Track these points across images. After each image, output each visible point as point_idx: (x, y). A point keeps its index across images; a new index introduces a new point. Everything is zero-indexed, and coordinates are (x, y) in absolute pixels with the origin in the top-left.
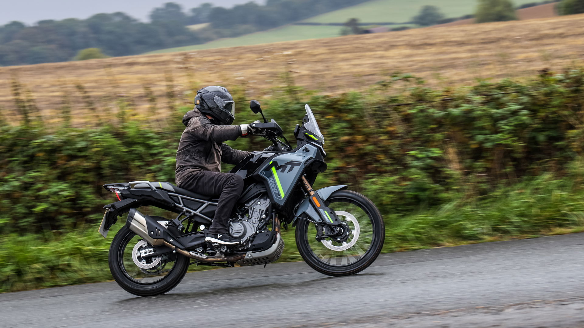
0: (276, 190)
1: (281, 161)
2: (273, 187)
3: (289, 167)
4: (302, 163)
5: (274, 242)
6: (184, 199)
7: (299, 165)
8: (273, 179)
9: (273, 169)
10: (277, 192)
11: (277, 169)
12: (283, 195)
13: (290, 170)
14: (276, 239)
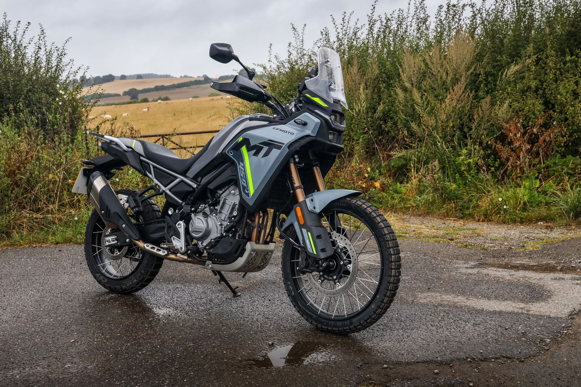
0: (245, 181)
1: (256, 137)
2: (241, 176)
3: (265, 149)
4: (284, 146)
5: (241, 255)
6: (155, 169)
7: (279, 148)
8: (242, 164)
9: (244, 149)
10: (245, 185)
11: (249, 149)
12: (252, 191)
13: (266, 154)
14: (244, 250)
